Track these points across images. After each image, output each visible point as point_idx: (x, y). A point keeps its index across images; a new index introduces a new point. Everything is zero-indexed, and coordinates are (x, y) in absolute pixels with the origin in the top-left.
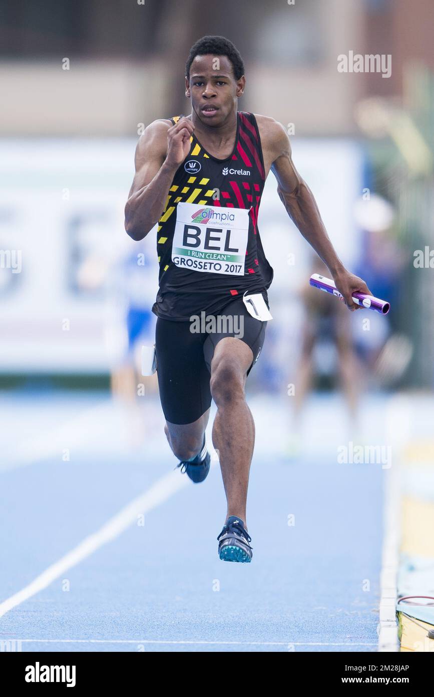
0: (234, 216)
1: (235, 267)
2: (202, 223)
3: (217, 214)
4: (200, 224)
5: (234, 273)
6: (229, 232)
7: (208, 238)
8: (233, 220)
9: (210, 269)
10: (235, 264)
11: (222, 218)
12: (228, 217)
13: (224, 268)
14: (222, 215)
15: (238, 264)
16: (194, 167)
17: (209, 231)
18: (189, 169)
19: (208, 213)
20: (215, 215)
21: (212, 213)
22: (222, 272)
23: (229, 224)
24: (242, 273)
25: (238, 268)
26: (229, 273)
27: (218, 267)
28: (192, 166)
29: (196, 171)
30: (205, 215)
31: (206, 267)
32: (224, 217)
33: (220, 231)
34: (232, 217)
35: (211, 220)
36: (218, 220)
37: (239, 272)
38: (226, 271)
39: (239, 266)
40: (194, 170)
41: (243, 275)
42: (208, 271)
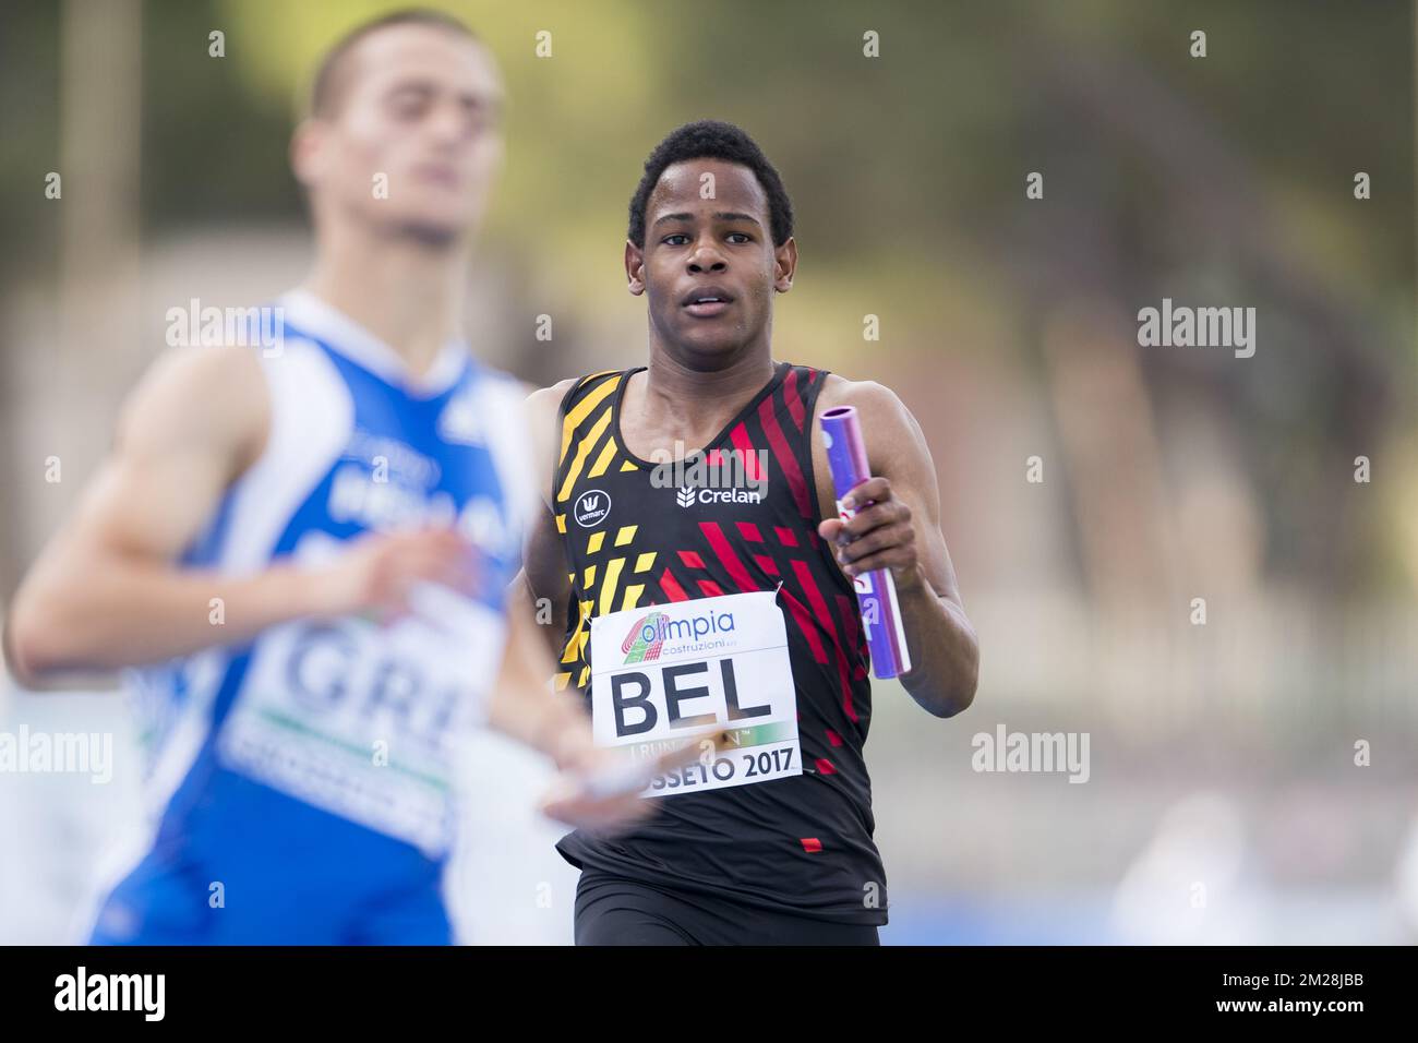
0: (730, 617)
1: (773, 758)
2: (647, 658)
3: (678, 624)
4: (643, 663)
5: (773, 775)
6: (727, 666)
7: (673, 696)
8: (732, 627)
9: (705, 781)
10: (769, 749)
11: (696, 632)
12: (713, 624)
13: (742, 767)
14: (695, 622)
15: (778, 747)
16: (594, 507)
17: (670, 674)
18: (584, 517)
19: (655, 627)
20: (674, 627)
21: (665, 625)
22: (739, 779)
23: (722, 644)
24: (796, 768)
25: (783, 757)
26: (760, 778)
27: (724, 770)
28: (590, 506)
29: (601, 516)
30: (649, 634)
31: (690, 779)
32: (701, 626)
33: (701, 667)
34: (726, 623)
35: (667, 644)
36: (690, 640)
37: (786, 768)
38: (750, 774)
39: (782, 751)
40: (597, 514)
41: (801, 773)
42: (700, 787)
